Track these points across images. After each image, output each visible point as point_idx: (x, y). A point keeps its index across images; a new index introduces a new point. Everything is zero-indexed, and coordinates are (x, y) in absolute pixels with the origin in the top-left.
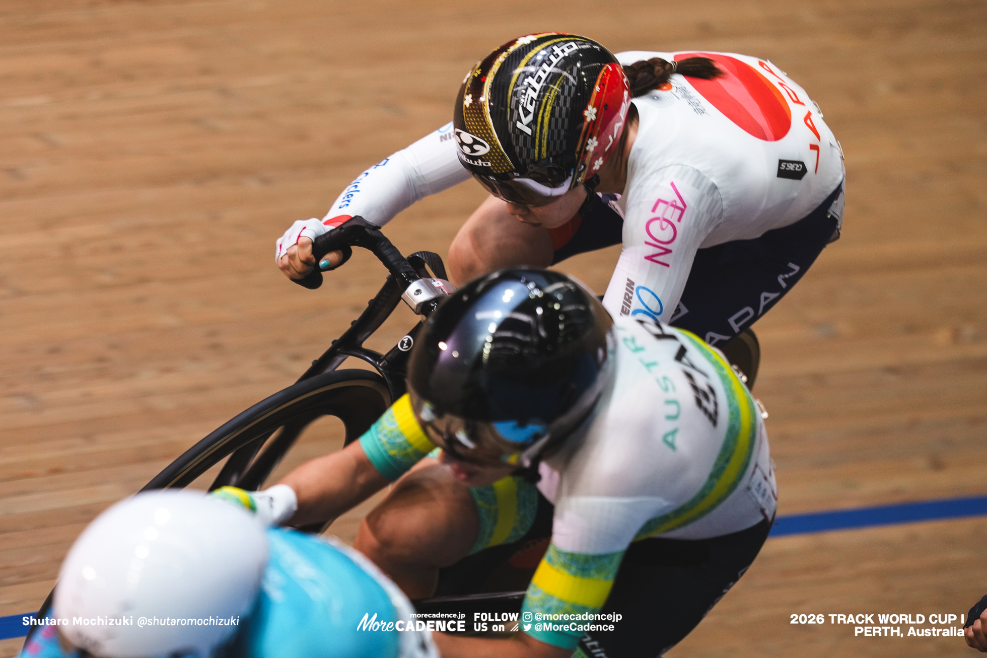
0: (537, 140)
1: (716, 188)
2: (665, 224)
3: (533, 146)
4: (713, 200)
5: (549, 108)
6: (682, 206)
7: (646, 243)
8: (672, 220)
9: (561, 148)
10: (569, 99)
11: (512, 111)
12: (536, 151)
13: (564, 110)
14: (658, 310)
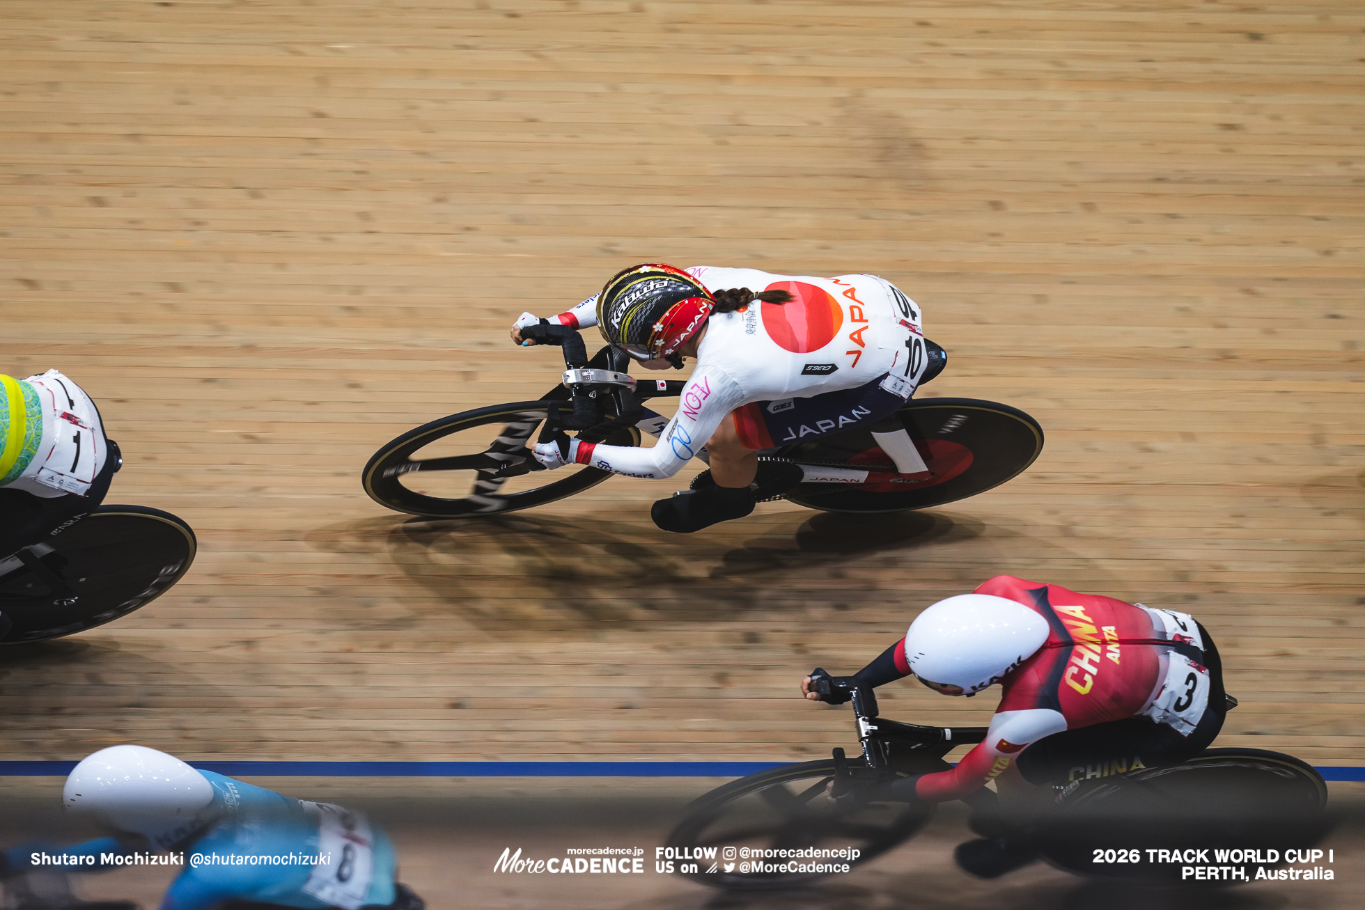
1: (737, 384)
2: (695, 398)
3: (619, 335)
4: (734, 390)
5: (630, 318)
6: (708, 392)
7: (684, 404)
8: (699, 398)
10: (644, 317)
12: (621, 338)
13: (639, 322)
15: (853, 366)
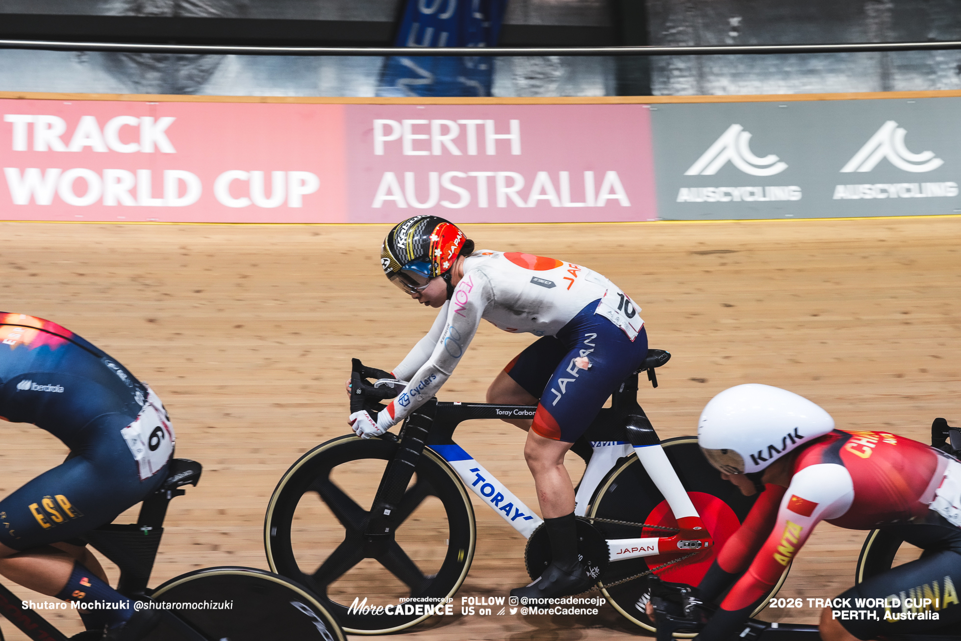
0: (408, 250)
2: (463, 293)
3: (407, 253)
6: (471, 285)
7: (456, 303)
9: (420, 253)
10: (421, 231)
11: (395, 240)
12: (409, 255)
13: (419, 235)
14: (458, 338)
15: (568, 288)
